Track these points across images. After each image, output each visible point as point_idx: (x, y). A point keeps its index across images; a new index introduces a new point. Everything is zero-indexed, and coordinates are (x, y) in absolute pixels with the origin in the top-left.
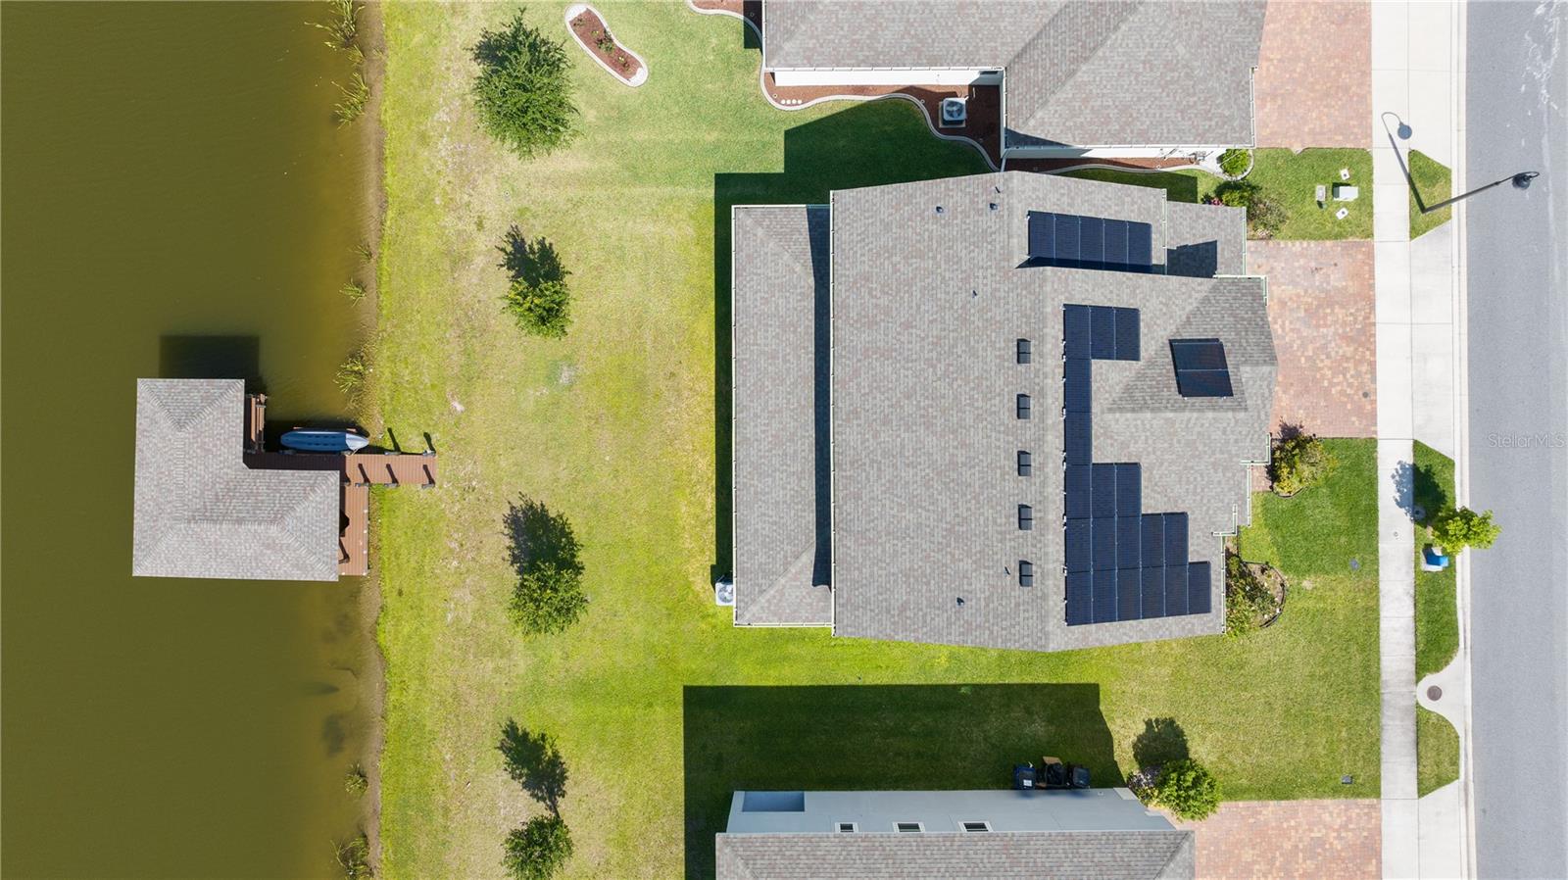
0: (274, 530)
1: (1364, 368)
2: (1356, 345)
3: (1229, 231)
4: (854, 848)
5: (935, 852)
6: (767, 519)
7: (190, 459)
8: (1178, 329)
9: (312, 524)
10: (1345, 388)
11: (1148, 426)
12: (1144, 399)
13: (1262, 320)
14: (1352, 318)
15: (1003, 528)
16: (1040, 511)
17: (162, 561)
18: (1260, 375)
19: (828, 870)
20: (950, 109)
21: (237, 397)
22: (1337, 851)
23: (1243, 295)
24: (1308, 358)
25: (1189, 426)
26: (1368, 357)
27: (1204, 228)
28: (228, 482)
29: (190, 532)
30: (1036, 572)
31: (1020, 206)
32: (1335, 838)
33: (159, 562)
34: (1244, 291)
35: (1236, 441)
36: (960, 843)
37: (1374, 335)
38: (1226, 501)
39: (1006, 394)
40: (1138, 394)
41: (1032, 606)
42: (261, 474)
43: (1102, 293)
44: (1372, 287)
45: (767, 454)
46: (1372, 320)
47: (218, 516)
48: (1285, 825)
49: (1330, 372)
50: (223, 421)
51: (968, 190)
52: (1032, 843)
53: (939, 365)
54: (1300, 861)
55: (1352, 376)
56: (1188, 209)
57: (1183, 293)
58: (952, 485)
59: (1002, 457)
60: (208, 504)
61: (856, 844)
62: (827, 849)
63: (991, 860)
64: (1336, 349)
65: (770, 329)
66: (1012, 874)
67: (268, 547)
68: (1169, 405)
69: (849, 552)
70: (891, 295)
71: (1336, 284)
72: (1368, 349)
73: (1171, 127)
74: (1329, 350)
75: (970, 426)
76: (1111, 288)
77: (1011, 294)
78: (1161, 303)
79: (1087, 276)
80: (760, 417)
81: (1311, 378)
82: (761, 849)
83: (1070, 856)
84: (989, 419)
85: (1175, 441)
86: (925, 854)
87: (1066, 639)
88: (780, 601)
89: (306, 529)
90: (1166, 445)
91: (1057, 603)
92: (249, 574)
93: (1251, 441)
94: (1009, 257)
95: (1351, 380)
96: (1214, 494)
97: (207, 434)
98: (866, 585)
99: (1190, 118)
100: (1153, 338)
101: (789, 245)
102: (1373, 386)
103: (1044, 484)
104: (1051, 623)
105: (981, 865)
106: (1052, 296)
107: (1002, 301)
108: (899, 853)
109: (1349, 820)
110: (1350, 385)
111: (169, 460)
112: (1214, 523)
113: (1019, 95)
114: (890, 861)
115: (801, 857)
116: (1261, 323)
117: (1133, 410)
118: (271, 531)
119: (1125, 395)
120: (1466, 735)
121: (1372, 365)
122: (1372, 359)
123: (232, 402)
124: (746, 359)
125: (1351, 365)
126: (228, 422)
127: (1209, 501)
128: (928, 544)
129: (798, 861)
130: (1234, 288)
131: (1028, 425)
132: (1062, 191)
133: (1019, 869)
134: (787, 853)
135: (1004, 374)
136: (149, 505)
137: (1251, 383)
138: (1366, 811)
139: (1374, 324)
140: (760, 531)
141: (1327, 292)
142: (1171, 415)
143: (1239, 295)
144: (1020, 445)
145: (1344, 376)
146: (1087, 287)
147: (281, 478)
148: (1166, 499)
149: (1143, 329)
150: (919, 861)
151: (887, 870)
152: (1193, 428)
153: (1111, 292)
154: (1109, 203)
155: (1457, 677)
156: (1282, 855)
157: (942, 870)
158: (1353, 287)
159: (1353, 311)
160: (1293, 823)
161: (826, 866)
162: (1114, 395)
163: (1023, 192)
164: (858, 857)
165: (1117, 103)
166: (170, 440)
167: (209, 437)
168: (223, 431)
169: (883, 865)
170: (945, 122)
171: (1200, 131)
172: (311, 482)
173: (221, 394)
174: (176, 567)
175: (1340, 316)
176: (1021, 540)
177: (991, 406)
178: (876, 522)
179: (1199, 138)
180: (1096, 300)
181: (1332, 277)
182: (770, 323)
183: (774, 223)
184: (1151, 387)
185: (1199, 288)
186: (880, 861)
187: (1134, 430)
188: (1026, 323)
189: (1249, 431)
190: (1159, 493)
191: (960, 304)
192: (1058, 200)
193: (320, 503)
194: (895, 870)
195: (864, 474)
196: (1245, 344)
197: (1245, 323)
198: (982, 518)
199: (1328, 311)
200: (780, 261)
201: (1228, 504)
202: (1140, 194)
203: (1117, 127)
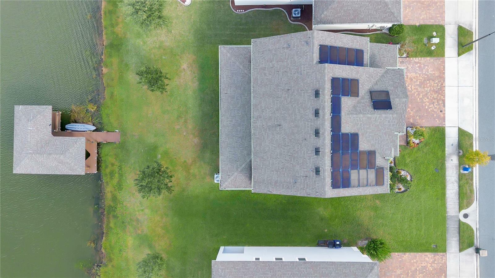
0: (62, 157)
1: (441, 102)
2: (438, 94)
3: (392, 53)
4: (259, 266)
5: (287, 268)
6: (231, 153)
7: (32, 133)
8: (373, 86)
9: (76, 156)
10: (433, 109)
11: (361, 120)
12: (360, 110)
13: (403, 83)
14: (436, 85)
15: (310, 155)
16: (323, 149)
17: (23, 168)
18: (402, 102)
19: (250, 274)
20: (295, 12)
21: (49, 112)
22: (431, 271)
23: (396, 74)
24: (420, 99)
25: (377, 120)
26: (442, 98)
27: (383, 52)
28: (46, 141)
29: (33, 158)
30: (321, 170)
31: (317, 42)
32: (430, 266)
33: (22, 168)
34: (397, 73)
35: (393, 125)
36: (296, 265)
37: (445, 91)
38: (389, 146)
39: (311, 109)
40: (358, 109)
41: (320, 182)
42: (58, 138)
43: (346, 73)
44: (444, 73)
45: (231, 131)
46: (444, 85)
47: (42, 153)
48: (412, 261)
49: (428, 103)
50: (44, 120)
51: (298, 37)
52: (321, 265)
53: (288, 99)
54: (418, 274)
55: (436, 105)
56: (377, 45)
57: (375, 74)
58: (292, 140)
59: (310, 130)
60: (39, 148)
61: (260, 265)
62: (250, 266)
63: (307, 271)
64: (431, 95)
65: (232, 88)
66: (314, 276)
67: (60, 163)
68: (369, 112)
69: (257, 163)
70: (272, 75)
71: (431, 72)
72: (442, 95)
73: (372, 17)
74: (428, 96)
75: (299, 120)
76: (349, 71)
77: (313, 74)
78: (367, 77)
79: (340, 67)
80: (229, 118)
81: (421, 106)
82: (227, 266)
83: (335, 270)
84: (305, 117)
85: (371, 125)
86: (284, 269)
87: (332, 193)
88: (236, 181)
89: (74, 157)
90: (368, 126)
91: (328, 180)
92: (53, 172)
93: (399, 125)
94: (312, 61)
95: (436, 106)
96: (385, 144)
97: (38, 124)
98: (263, 175)
99: (379, 13)
100: (364, 89)
101: (238, 59)
102: (444, 108)
103: (324, 139)
104: (327, 188)
105: (303, 273)
106: (328, 74)
107: (310, 76)
108: (275, 268)
109: (435, 260)
110: (436, 108)
111: (25, 133)
112: (385, 154)
113: (318, 6)
114: (272, 271)
115: (241, 269)
116: (403, 84)
117: (356, 114)
118: (61, 158)
119: (354, 109)
120: (477, 230)
121: (444, 101)
122: (444, 99)
123: (48, 113)
124: (224, 99)
125: (436, 101)
126: (46, 120)
127: (383, 146)
128: (284, 160)
129: (240, 271)
130: (393, 72)
131: (319, 119)
132: (332, 37)
133: (317, 274)
134: (236, 268)
135: (310, 102)
136: (18, 149)
137: (399, 105)
138: (441, 257)
139: (445, 86)
140: (229, 157)
141: (428, 75)
142: (370, 116)
143: (395, 74)
144: (316, 126)
145: (434, 105)
146: (340, 71)
147: (65, 139)
148: (368, 145)
149: (360, 86)
150: (282, 271)
151: (271, 274)
152: (378, 120)
153: (349, 73)
154: (349, 42)
155: (473, 210)
156: (411, 272)
157: (290, 274)
158: (437, 74)
159: (437, 82)
160: (415, 261)
161: (249, 272)
162: (350, 109)
163: (318, 38)
164: (260, 269)
165: (353, 8)
166: (25, 126)
167: (39, 125)
168: (44, 123)
169: (269, 272)
170: (294, 17)
171: (382, 18)
172: (76, 141)
173: (44, 110)
174: (28, 170)
175: (432, 84)
176: (316, 159)
177: (306, 113)
178: (267, 153)
179: (382, 21)
180: (343, 76)
181: (429, 70)
182: (232, 86)
183: (233, 52)
184: (362, 106)
185: (381, 72)
186: (268, 271)
187: (356, 121)
188: (318, 83)
189: (398, 122)
190: (365, 143)
191: (295, 77)
192: (330, 41)
193: (79, 148)
194: (273, 274)
195: (263, 137)
196: (397, 91)
197: (397, 84)
198: (303, 151)
199: (428, 82)
200: (235, 65)
201: (390, 147)
202: (360, 39)
203: (353, 17)
